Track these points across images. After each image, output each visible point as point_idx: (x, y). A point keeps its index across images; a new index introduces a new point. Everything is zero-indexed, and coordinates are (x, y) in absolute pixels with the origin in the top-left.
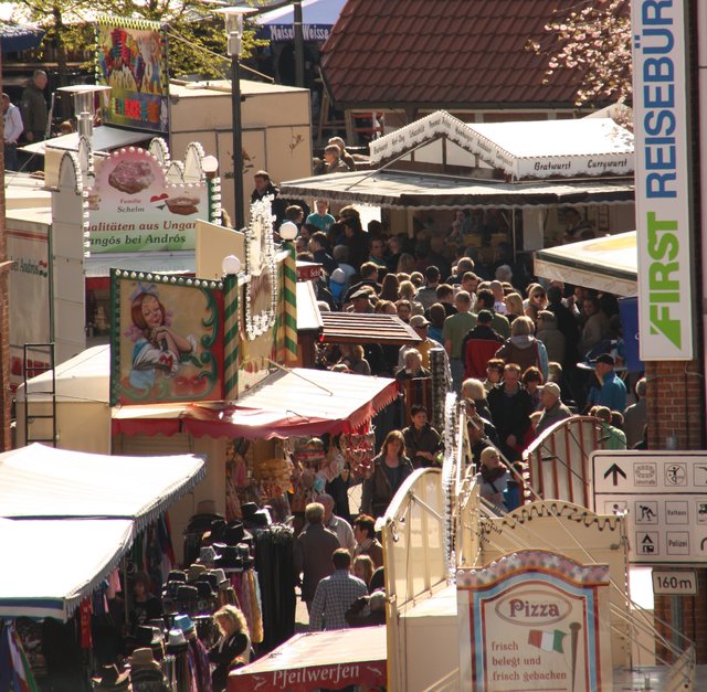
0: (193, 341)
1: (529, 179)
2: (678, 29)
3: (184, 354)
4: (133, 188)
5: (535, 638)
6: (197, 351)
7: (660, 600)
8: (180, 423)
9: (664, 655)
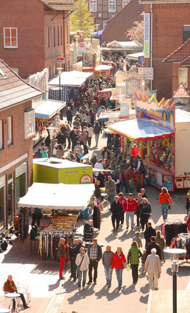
0: (91, 60)
1: (125, 48)
2: (149, 21)
3: (90, 62)
4: (82, 47)
5: (133, 86)
6: (92, 62)
7: (145, 84)
8: (90, 69)
9: (145, 89)
